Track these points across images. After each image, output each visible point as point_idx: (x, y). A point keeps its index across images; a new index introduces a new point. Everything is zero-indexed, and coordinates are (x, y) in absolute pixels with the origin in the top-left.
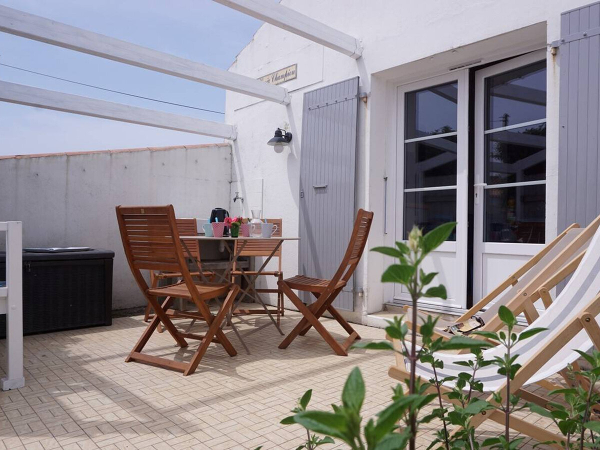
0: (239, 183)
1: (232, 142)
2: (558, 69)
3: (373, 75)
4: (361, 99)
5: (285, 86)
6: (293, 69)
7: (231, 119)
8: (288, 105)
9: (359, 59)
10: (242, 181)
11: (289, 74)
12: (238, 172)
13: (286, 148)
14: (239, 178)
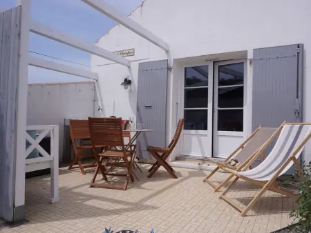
0: (99, 102)
1: (95, 81)
2: (252, 69)
3: (174, 60)
4: (169, 69)
5: (128, 58)
6: (132, 51)
7: (94, 70)
8: (129, 67)
9: (167, 52)
10: (101, 100)
11: (130, 53)
12: (98, 96)
13: (129, 87)
14: (99, 99)
